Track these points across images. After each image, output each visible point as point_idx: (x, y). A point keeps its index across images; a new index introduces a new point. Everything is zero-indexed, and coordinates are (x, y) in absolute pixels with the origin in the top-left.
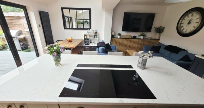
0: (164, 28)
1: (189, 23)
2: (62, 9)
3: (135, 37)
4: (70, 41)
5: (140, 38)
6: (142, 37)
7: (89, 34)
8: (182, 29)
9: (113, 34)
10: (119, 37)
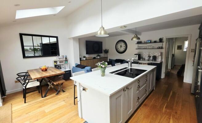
0: (108, 50)
1: (121, 47)
2: (21, 35)
3: (94, 58)
4: (46, 70)
5: (97, 58)
6: (99, 57)
7: (60, 60)
8: (119, 50)
9: (81, 57)
10: (84, 59)
